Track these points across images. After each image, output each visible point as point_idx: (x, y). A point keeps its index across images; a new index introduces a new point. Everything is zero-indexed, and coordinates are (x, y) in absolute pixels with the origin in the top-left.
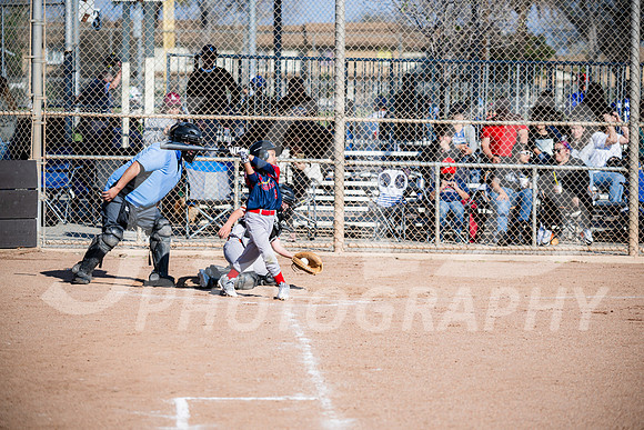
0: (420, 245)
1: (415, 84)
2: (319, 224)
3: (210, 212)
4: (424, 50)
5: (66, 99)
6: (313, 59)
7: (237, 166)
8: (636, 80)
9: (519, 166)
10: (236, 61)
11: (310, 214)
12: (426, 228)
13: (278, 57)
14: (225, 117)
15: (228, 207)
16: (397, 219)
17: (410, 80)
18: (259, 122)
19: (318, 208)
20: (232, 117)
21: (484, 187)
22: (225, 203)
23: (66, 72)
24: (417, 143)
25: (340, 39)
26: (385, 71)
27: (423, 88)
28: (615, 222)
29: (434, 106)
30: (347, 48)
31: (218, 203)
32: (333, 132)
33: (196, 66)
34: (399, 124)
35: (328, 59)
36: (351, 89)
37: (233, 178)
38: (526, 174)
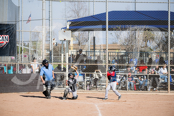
0: (124, 91)
1: (123, 57)
2: (103, 86)
3: (80, 84)
4: (125, 50)
5: (50, 60)
6: (101, 52)
7: (85, 75)
8: (169, 56)
9: (145, 74)
10: (85, 52)
11: (101, 84)
12: (125, 87)
13: (94, 52)
14: (83, 64)
15: (84, 83)
16: (119, 85)
17: (122, 56)
18: (90, 65)
19: (103, 83)
20: (84, 64)
21: (137, 79)
22: (83, 82)
23: (50, 55)
24: (123, 69)
25: (107, 48)
26: (117, 54)
27: (125, 58)
28: (165, 86)
29: (127, 62)
30: (109, 50)
31: (81, 82)
32: (106, 67)
33: (77, 54)
34: (120, 66)
35: (105, 52)
36: (109, 58)
37: (85, 77)
38: (146, 76)
